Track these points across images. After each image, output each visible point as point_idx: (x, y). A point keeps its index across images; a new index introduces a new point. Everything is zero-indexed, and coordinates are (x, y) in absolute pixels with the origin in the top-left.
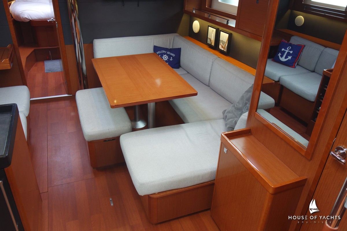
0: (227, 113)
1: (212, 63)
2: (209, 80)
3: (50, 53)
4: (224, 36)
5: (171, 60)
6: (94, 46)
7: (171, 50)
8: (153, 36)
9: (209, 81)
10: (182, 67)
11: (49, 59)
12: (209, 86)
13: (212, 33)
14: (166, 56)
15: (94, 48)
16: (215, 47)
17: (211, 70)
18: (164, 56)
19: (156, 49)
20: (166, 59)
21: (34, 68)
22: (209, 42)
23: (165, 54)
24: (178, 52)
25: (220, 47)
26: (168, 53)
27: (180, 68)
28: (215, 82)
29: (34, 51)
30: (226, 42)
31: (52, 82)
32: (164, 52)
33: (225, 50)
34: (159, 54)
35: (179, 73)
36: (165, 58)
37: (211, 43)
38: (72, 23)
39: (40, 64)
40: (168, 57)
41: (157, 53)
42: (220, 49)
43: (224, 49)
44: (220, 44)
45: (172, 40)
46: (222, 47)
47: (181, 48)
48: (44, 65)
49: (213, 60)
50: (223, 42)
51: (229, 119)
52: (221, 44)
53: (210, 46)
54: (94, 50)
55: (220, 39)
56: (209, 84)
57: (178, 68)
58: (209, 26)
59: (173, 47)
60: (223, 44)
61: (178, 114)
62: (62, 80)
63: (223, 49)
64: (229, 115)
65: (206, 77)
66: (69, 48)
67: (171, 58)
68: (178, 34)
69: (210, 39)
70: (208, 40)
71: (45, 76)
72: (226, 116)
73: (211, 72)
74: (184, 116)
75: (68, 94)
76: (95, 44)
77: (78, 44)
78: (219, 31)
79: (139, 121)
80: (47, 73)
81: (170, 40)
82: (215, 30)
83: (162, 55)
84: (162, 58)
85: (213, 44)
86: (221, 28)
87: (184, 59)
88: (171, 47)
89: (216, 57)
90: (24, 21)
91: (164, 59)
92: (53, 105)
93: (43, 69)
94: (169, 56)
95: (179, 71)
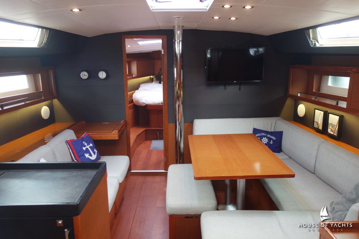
0: (336, 204)
1: (317, 147)
2: (315, 166)
3: (158, 134)
4: (334, 119)
5: (271, 143)
6: (194, 126)
7: (271, 133)
8: (253, 118)
9: (315, 168)
10: (283, 151)
11: (156, 139)
12: (315, 174)
13: (319, 116)
14: (265, 138)
15: (193, 127)
16: (324, 131)
17: (317, 154)
18: (264, 139)
19: (256, 131)
20: (266, 142)
21: (142, 145)
22: (315, 125)
23: (264, 137)
24: (279, 135)
25: (329, 131)
26: (268, 136)
27: (282, 153)
28: (322, 169)
29: (146, 130)
30: (336, 125)
31: (154, 158)
32: (264, 134)
33: (335, 135)
34: (258, 137)
35: (280, 158)
36: (265, 140)
37: (319, 127)
38: (176, 107)
39: (148, 142)
40: (268, 140)
41: (257, 135)
42: (330, 133)
43: (334, 133)
44: (329, 127)
45: (274, 124)
46: (332, 131)
47: (283, 131)
48: (151, 143)
49: (320, 144)
50: (333, 126)
51: (337, 212)
52: (331, 127)
53: (317, 130)
54: (193, 129)
55: (329, 122)
56: (314, 171)
57: (279, 152)
58: (315, 109)
59: (274, 130)
60: (332, 127)
61: (273, 200)
62: (163, 157)
63: (332, 133)
64: (337, 207)
65: (311, 162)
66: (171, 126)
67: (272, 141)
68: (281, 117)
69: (317, 123)
70: (315, 124)
71: (150, 152)
72: (334, 209)
73: (316, 157)
74: (279, 203)
75: (165, 170)
76: (195, 124)
77: (179, 126)
78: (328, 113)
79: (230, 204)
80: (152, 150)
81: (271, 124)
82: (322, 113)
83: (261, 137)
84: (262, 141)
85: (321, 128)
86: (329, 110)
87: (286, 143)
88: (272, 131)
89: (323, 140)
90: (142, 105)
91: (263, 142)
92: (149, 179)
93: (149, 146)
94: (270, 139)
95: (279, 156)
